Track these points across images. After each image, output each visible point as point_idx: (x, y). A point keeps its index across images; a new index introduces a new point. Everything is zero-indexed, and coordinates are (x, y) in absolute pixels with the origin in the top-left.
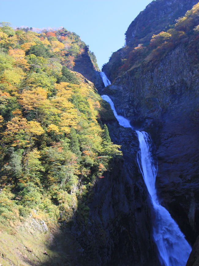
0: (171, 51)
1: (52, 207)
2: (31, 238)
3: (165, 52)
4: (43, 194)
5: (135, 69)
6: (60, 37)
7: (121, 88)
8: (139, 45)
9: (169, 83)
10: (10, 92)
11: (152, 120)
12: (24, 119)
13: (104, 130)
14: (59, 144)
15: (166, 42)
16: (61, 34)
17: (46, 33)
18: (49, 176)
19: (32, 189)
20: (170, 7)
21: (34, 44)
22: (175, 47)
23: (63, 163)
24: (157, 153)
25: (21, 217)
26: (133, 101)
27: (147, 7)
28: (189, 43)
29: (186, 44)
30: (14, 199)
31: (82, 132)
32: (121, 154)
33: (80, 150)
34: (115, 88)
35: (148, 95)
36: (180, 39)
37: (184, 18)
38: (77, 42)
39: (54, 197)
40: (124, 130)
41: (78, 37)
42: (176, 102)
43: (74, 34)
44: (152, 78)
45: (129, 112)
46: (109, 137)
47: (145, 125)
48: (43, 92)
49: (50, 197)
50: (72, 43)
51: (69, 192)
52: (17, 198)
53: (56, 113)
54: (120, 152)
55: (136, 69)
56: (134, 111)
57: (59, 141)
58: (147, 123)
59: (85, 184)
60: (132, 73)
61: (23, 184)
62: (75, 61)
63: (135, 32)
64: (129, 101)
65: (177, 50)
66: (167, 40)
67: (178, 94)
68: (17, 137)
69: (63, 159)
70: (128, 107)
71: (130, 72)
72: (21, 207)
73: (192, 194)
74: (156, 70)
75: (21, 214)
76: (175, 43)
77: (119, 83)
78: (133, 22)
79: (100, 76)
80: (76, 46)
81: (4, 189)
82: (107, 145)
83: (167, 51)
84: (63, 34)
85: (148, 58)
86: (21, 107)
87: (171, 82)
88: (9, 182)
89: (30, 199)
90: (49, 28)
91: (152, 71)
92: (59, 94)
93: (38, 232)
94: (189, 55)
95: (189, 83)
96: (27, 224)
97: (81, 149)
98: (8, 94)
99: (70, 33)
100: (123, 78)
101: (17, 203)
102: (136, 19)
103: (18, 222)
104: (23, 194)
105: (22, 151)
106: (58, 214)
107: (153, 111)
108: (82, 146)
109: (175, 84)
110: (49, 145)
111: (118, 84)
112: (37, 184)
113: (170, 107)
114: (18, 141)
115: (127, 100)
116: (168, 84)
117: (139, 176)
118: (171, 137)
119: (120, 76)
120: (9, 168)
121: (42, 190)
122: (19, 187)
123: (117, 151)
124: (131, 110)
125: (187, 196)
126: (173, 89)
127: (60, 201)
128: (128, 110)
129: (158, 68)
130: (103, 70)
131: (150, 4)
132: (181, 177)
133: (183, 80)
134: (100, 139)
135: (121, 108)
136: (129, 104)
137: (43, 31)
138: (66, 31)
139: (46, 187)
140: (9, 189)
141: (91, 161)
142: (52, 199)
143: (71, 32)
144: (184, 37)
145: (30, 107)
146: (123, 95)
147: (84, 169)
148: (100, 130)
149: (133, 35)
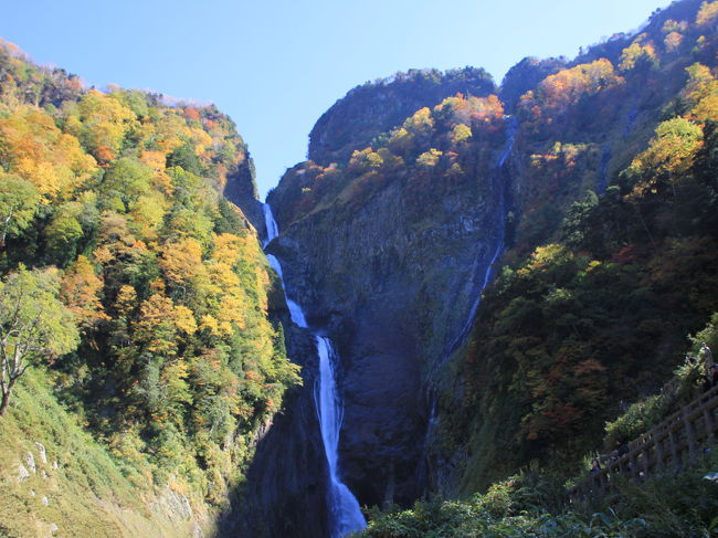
0: (380, 190)
1: (197, 471)
2: (169, 525)
3: (371, 190)
4: (184, 446)
5: (322, 211)
6: (206, 121)
7: (297, 245)
8: (332, 167)
9: (372, 250)
10: (146, 241)
11: (341, 318)
12: (169, 300)
13: (277, 334)
14: (213, 352)
15: (374, 172)
16: (208, 115)
17: (184, 108)
18: (196, 414)
19: (170, 434)
20: (383, 102)
21: (179, 143)
22: (387, 183)
23: (218, 390)
24: (344, 383)
25: (156, 487)
26: (313, 274)
27: (348, 94)
28: (409, 180)
29: (403, 182)
30: (145, 451)
31: (246, 333)
32: (301, 384)
33: (243, 369)
34: (287, 244)
35: (338, 268)
36: (396, 171)
37: (403, 132)
38: (233, 137)
39: (201, 454)
40: (298, 331)
41: (234, 125)
42: (380, 288)
43: (228, 119)
44: (347, 235)
45: (304, 294)
46: (284, 348)
47: (329, 325)
48: (196, 247)
49: (194, 453)
50: (226, 138)
51: (222, 447)
52: (150, 450)
53: (215, 294)
54: (300, 378)
55: (325, 211)
56: (313, 293)
57: (212, 347)
58: (333, 323)
59: (243, 434)
60: (317, 219)
61: (159, 425)
62: (228, 177)
63: (325, 135)
64: (306, 273)
65: (390, 191)
66: (376, 168)
67: (384, 273)
68: (158, 334)
69: (220, 383)
70: (304, 284)
71: (315, 215)
72: (155, 467)
73: (392, 467)
74: (355, 221)
75: (155, 481)
76: (388, 177)
77: (295, 233)
78: (324, 115)
79: (262, 211)
80: (232, 146)
81: (131, 430)
82: (280, 362)
83: (375, 189)
84: (211, 115)
85: (345, 195)
86: (162, 273)
87: (376, 248)
88: (137, 417)
89: (168, 454)
90: (190, 101)
91: (350, 222)
92: (217, 254)
93: (179, 518)
94: (407, 203)
95: (401, 254)
96: (163, 500)
97: (244, 367)
98: (143, 244)
99: (222, 116)
100: (301, 226)
101: (149, 460)
102: (330, 111)
103: (150, 494)
104: (159, 444)
105: (161, 359)
106: (204, 486)
107: (343, 300)
108: (247, 361)
109: (381, 253)
110: (198, 353)
111: (293, 236)
112: (177, 426)
113: (371, 296)
114: (159, 341)
115: (303, 271)
116: (371, 253)
117: (314, 424)
118: (367, 355)
119: (298, 222)
120: (141, 391)
121: (184, 438)
122: (152, 428)
123: (296, 376)
124: (309, 292)
125: (383, 470)
126: (377, 262)
127: (209, 463)
128: (304, 289)
129: (358, 218)
130: (267, 200)
131: (354, 90)
132: (377, 433)
133: (393, 248)
134: (270, 351)
135: (294, 285)
136: (306, 279)
137: (179, 105)
138: (216, 112)
139: (190, 433)
140: (138, 431)
141: (256, 390)
142: (198, 457)
143: (225, 114)
144: (401, 168)
145: (178, 277)
146: (299, 260)
147: (246, 406)
148: (272, 333)
149: (321, 141)
